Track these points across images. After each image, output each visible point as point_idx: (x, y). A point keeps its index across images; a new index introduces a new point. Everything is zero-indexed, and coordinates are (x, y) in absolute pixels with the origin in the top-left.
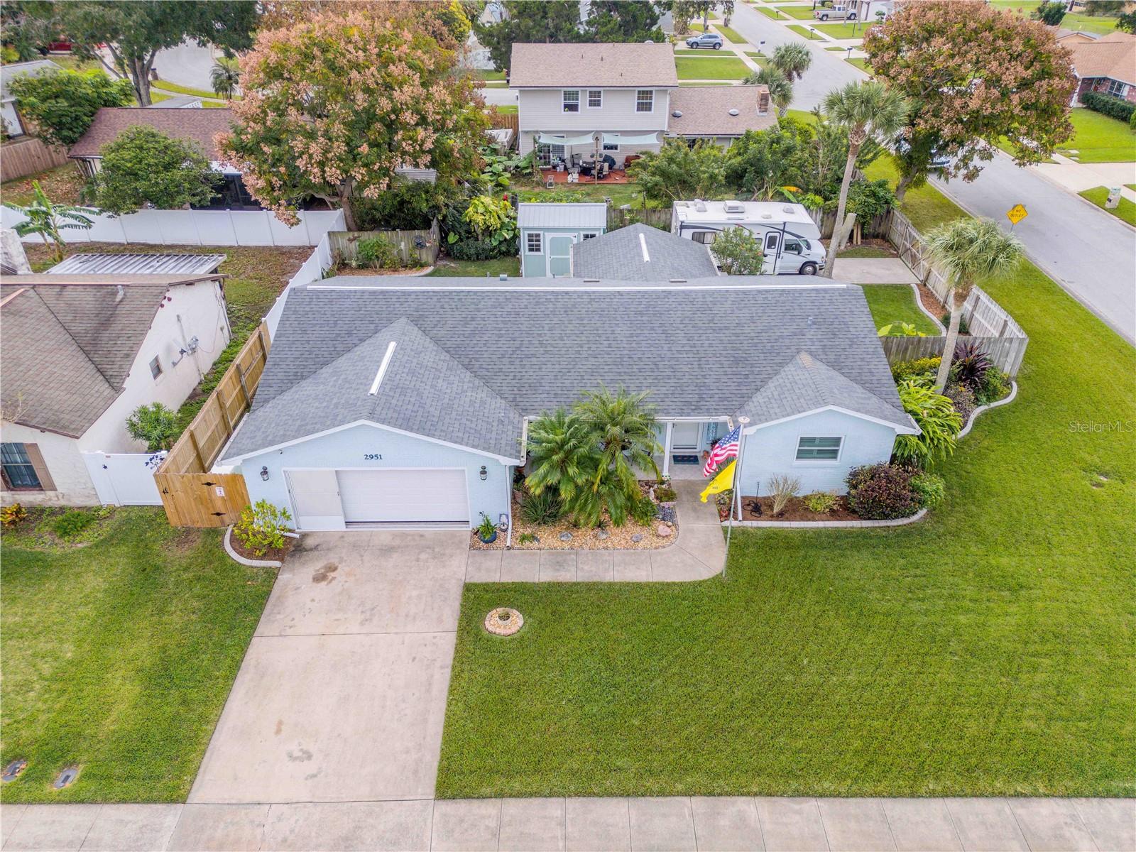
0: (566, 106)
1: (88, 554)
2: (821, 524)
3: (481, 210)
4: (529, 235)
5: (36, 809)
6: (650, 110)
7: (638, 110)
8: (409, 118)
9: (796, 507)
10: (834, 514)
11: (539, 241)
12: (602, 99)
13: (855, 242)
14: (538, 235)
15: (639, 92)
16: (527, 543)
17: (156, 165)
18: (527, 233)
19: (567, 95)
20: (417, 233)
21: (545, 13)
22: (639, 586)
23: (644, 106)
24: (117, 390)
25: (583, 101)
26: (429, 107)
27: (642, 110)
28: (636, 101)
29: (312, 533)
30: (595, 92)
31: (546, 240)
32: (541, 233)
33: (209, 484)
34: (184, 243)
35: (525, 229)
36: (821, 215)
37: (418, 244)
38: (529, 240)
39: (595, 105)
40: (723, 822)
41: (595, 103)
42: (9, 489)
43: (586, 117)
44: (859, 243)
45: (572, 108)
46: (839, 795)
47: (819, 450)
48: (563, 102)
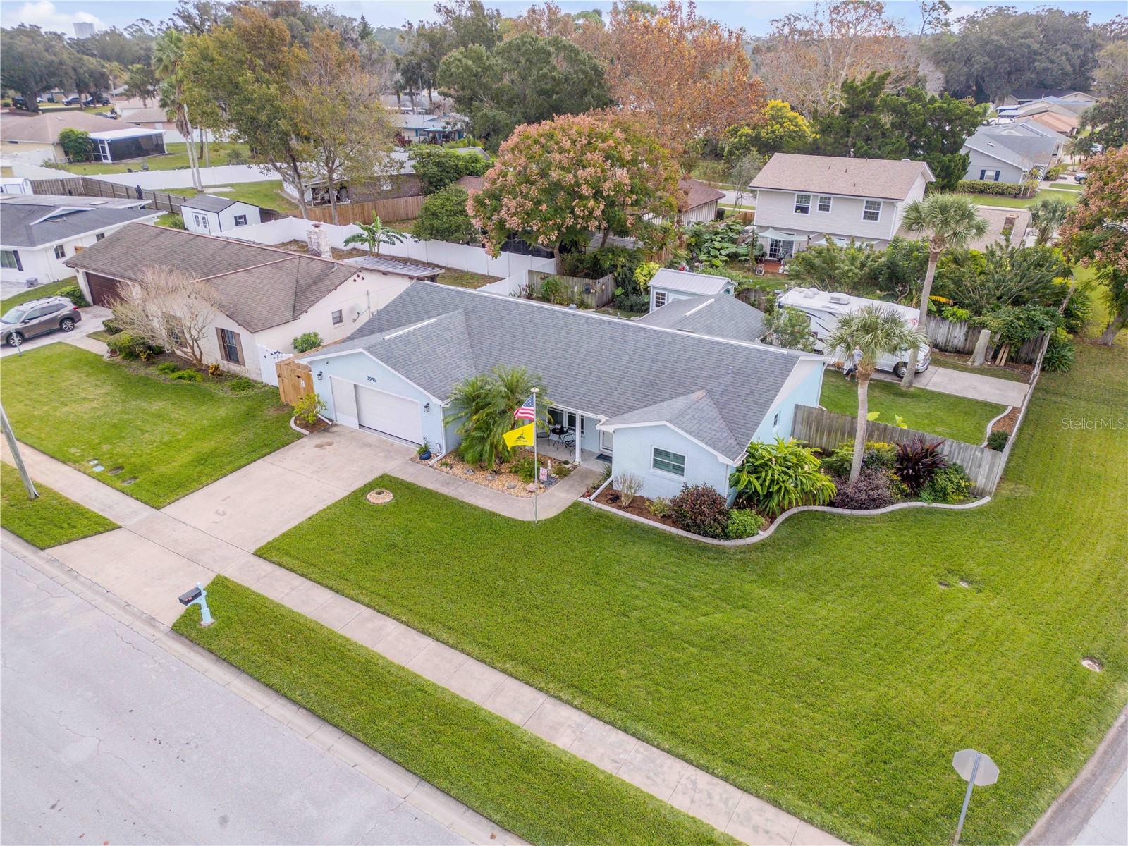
0: (798, 208)
1: (232, 401)
2: (646, 521)
3: (645, 272)
4: (658, 294)
5: (109, 488)
6: (876, 219)
7: (865, 218)
8: (586, 191)
9: (639, 505)
10: (665, 518)
11: (664, 299)
12: (831, 205)
13: (997, 363)
14: (663, 295)
15: (867, 202)
16: (444, 468)
17: (451, 210)
18: (655, 291)
19: (800, 198)
20: (587, 280)
21: (848, 131)
22: (477, 508)
23: (871, 215)
24: (295, 317)
25: (813, 205)
26: (607, 185)
27: (869, 219)
28: (864, 210)
29: (341, 425)
30: (826, 198)
31: (670, 298)
32: (666, 293)
33: (298, 377)
34: (457, 268)
35: (654, 288)
36: (966, 329)
37: (587, 290)
38: (657, 298)
39: (824, 210)
40: (370, 625)
41: (824, 208)
42: (227, 360)
43: (815, 220)
44: (1002, 364)
45: (804, 210)
46: (446, 644)
47: (674, 465)
48: (795, 204)
